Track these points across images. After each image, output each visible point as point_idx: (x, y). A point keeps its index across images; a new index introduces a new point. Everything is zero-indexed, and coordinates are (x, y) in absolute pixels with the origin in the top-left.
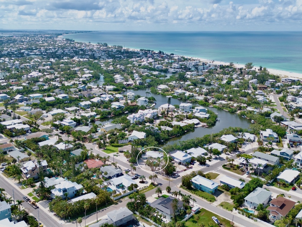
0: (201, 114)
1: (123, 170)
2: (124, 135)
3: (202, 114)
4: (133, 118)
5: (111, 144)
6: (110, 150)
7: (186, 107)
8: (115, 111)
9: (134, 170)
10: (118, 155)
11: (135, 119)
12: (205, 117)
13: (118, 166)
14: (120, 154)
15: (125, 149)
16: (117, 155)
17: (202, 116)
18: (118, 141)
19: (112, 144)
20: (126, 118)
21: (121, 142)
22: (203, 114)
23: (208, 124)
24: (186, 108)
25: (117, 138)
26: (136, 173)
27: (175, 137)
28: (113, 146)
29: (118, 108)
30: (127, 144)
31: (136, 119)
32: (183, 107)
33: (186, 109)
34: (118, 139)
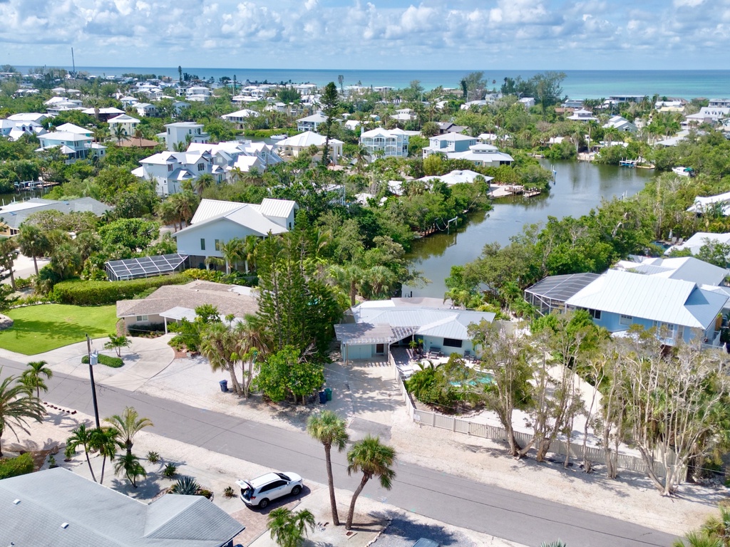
0: (477, 151)
1: (217, 488)
2: (140, 232)
3: (484, 151)
4: (170, 167)
5: (51, 286)
6: (50, 325)
7: (388, 140)
8: (58, 164)
9: (375, 481)
10: (124, 351)
11: (183, 173)
12: (502, 163)
13: (153, 458)
14: (138, 343)
15: (176, 302)
16: (113, 353)
17: (487, 159)
18: (101, 266)
19: (61, 286)
20: (130, 173)
21: (122, 273)
22: (490, 151)
23: (533, 186)
24: (391, 145)
25: (95, 249)
26: (382, 508)
27: (437, 232)
28: (67, 299)
29: (71, 155)
30: (173, 276)
31: (189, 174)
32: (379, 140)
33: (388, 149)
34: (102, 257)
